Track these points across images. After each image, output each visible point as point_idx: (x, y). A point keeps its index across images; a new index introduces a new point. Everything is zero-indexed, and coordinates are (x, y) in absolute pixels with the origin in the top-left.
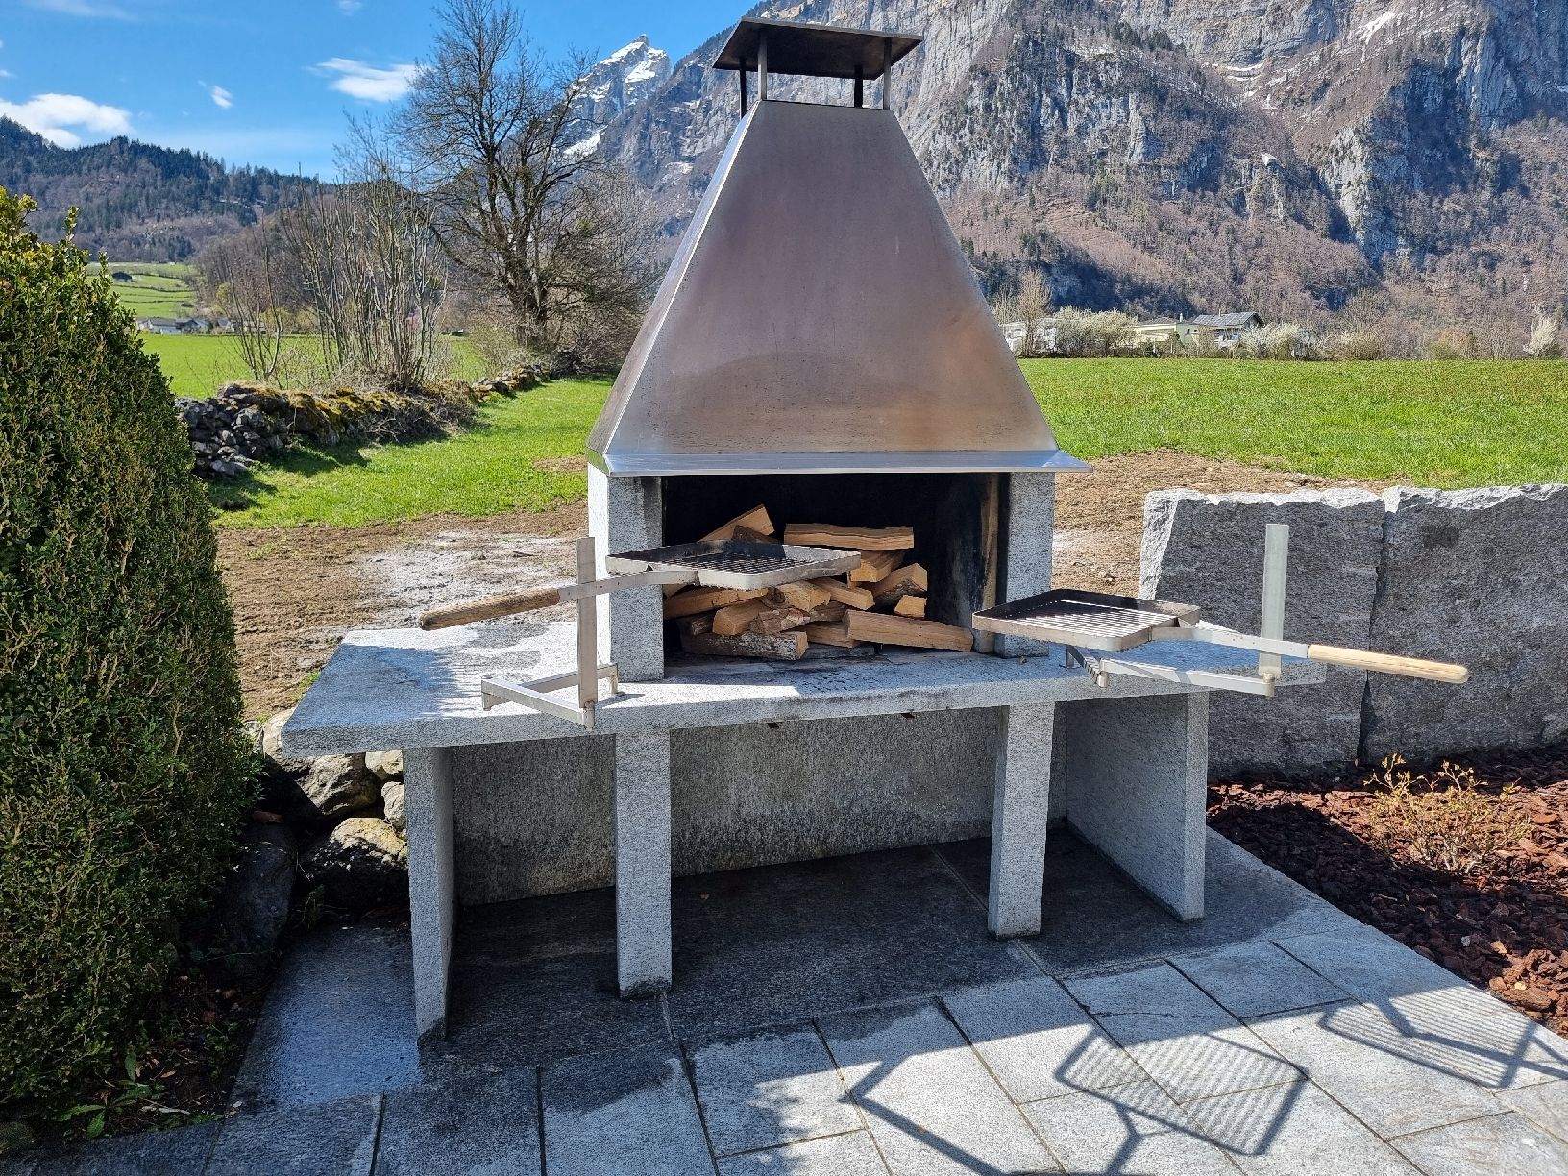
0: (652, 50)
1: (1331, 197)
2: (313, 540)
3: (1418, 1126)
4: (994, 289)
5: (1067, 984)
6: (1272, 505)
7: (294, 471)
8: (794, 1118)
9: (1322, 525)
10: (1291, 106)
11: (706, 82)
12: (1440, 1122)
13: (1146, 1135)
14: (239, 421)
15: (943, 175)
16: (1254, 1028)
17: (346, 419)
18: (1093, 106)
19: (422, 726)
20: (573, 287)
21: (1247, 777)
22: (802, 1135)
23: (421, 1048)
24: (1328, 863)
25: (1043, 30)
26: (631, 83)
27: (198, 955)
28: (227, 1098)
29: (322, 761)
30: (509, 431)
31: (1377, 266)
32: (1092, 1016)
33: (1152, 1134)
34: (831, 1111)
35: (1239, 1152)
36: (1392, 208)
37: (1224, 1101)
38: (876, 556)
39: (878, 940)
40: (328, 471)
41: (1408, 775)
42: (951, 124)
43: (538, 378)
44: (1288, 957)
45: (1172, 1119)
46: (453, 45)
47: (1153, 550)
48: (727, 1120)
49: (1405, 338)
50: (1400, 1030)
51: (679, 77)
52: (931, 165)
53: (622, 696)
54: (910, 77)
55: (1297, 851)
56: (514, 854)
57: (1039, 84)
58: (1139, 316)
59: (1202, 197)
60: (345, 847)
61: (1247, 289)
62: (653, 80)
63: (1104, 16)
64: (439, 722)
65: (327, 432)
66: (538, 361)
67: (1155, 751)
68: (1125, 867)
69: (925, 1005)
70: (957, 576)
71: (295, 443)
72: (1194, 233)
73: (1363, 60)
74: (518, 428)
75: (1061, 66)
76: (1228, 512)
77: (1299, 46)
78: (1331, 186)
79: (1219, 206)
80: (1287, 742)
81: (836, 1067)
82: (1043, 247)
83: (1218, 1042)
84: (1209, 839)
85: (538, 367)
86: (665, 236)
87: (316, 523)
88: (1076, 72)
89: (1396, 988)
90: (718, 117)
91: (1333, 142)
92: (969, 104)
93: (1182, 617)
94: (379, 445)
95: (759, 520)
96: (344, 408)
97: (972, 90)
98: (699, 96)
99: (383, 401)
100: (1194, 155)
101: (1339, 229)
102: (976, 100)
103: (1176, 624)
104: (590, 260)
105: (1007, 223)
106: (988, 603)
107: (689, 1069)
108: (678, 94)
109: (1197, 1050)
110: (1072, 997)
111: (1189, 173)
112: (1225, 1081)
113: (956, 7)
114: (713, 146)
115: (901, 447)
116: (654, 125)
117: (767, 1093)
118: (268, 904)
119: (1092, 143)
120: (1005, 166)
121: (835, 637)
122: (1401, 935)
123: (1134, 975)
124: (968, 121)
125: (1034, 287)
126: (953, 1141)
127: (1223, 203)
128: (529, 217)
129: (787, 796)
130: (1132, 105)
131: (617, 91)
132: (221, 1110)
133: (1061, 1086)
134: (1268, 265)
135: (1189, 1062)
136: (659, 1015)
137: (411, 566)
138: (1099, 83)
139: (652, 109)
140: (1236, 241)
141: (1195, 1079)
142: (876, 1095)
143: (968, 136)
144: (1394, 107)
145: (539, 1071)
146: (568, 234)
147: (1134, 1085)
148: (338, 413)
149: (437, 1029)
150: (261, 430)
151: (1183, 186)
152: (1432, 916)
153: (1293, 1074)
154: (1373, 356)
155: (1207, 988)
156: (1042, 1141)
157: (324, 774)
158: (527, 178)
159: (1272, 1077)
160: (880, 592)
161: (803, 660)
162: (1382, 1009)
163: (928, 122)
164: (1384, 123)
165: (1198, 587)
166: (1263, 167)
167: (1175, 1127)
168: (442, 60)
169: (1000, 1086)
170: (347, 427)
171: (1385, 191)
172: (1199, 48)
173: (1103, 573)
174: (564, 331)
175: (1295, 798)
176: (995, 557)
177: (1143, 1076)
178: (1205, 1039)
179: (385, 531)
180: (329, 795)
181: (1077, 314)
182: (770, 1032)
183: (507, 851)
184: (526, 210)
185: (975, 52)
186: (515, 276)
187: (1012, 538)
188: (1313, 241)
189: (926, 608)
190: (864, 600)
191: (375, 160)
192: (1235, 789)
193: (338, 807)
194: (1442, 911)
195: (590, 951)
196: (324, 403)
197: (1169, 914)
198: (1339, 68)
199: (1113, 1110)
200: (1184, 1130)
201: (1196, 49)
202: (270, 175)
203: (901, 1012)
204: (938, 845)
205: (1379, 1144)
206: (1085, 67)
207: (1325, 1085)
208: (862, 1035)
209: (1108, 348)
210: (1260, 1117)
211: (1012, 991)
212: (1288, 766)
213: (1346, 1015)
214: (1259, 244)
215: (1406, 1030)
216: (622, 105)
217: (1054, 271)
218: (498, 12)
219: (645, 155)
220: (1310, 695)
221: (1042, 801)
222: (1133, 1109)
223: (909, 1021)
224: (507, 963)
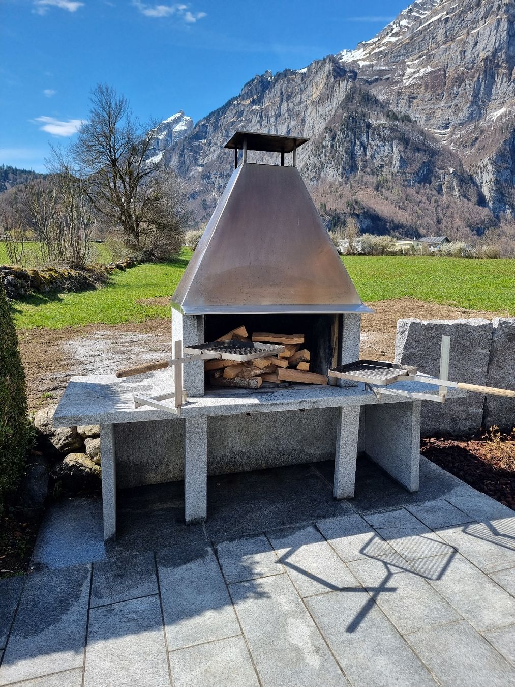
0: (185, 117)
1: (478, 187)
2: (40, 335)
3: (498, 569)
4: (335, 225)
5: (365, 517)
6: (448, 325)
7: (30, 304)
8: (258, 569)
9: (468, 333)
10: (462, 147)
11: (209, 132)
12: (507, 567)
13: (395, 573)
14: (5, 282)
15: (313, 174)
16: (437, 533)
17: (53, 281)
18: (378, 146)
19: (109, 415)
20: (151, 222)
21: (437, 435)
22: (261, 575)
23: (106, 545)
24: (468, 469)
25: (356, 112)
26: (176, 132)
27: (12, 509)
28: (28, 566)
29: (59, 430)
30: (124, 286)
31: (498, 217)
32: (374, 529)
33: (397, 573)
34: (272, 567)
35: (430, 579)
36: (504, 192)
37: (425, 560)
38: (290, 346)
39: (290, 500)
40: (45, 304)
41: (499, 433)
42: (316, 152)
43: (135, 263)
44: (451, 506)
45: (405, 567)
46: (98, 115)
47: (400, 342)
48: (231, 570)
49: (509, 248)
50: (493, 533)
51: (197, 129)
52: (308, 170)
53: (188, 403)
54: (299, 131)
55: (456, 465)
56: (141, 468)
57: (355, 136)
58: (397, 237)
59: (424, 186)
60: (70, 465)
61: (443, 226)
62: (185, 131)
63: (382, 107)
64: (117, 413)
65: (44, 287)
66: (136, 255)
67: (400, 425)
68: (388, 471)
69: (308, 526)
70: (322, 354)
71: (30, 292)
72: (421, 202)
73: (492, 128)
74: (128, 285)
75: (364, 128)
76: (430, 328)
77: (466, 122)
78: (479, 183)
79: (431, 190)
80: (454, 421)
81: (274, 550)
82: (356, 207)
83: (423, 538)
84: (421, 460)
85: (135, 258)
86: (191, 199)
87: (41, 327)
88: (370, 131)
89: (493, 517)
90: (214, 147)
91: (479, 164)
92: (324, 144)
93: (410, 371)
94: (66, 292)
95: (242, 332)
96: (51, 276)
97: (326, 137)
98: (206, 138)
99: (68, 273)
100: (420, 168)
101: (482, 201)
102: (327, 142)
103: (407, 374)
104: (158, 210)
105: (340, 196)
106: (334, 365)
107: (215, 551)
108: (197, 137)
109: (415, 541)
110: (367, 522)
111: (418, 176)
112: (426, 553)
113: (319, 101)
114: (212, 160)
115: (299, 303)
116: (186, 150)
117: (246, 560)
118: (39, 488)
119: (377, 162)
120: (340, 171)
121: (273, 379)
122: (496, 497)
123: (391, 513)
124: (324, 151)
125: (352, 224)
126: (319, 576)
127: (433, 189)
128: (131, 192)
129: (252, 444)
130: (394, 146)
131: (170, 134)
132: (26, 570)
133: (362, 555)
134: (452, 216)
135: (412, 546)
136: (202, 531)
137: (85, 346)
138: (380, 136)
139: (185, 143)
140: (438, 206)
141: (414, 552)
142: (290, 560)
143: (324, 158)
144: (505, 149)
145: (155, 553)
146: (149, 199)
147: (390, 555)
148: (49, 278)
149: (112, 537)
150: (15, 286)
151: (416, 181)
152: (508, 489)
153: (452, 550)
154: (495, 257)
155: (420, 518)
156: (354, 576)
157: (60, 435)
158: (131, 174)
159: (443, 551)
160: (291, 361)
161: (260, 388)
162: (487, 525)
163: (307, 151)
164: (501, 155)
165: (418, 358)
166: (450, 174)
167: (406, 570)
168: (92, 121)
169: (338, 556)
170: (53, 284)
171: (501, 185)
172: (423, 122)
173: (380, 351)
174: (147, 241)
175: (456, 443)
176: (337, 347)
177: (394, 551)
178: (418, 537)
179: (73, 331)
180: (62, 444)
181: (371, 236)
182: (247, 537)
183: (136, 466)
184: (130, 188)
185: (327, 121)
186: (125, 218)
187: (344, 340)
188: (471, 206)
189: (309, 367)
190: (285, 364)
191: (63, 165)
192: (433, 440)
193: (67, 449)
194: (511, 487)
195: (172, 506)
196: (43, 274)
197: (404, 489)
198: (482, 132)
199: (382, 564)
200: (409, 571)
201: (421, 123)
202: (13, 170)
203: (299, 528)
204: (313, 463)
205: (483, 575)
206: (374, 129)
207: (464, 553)
208: (284, 537)
209: (383, 252)
210: (438, 566)
211: (343, 520)
212: (454, 431)
213: (472, 528)
214: (448, 207)
215: (496, 533)
216: (172, 141)
217: (361, 217)
218: (118, 100)
219: (182, 163)
220: (462, 402)
221: (355, 445)
222: (390, 564)
223: (303, 532)
224: (139, 511)
